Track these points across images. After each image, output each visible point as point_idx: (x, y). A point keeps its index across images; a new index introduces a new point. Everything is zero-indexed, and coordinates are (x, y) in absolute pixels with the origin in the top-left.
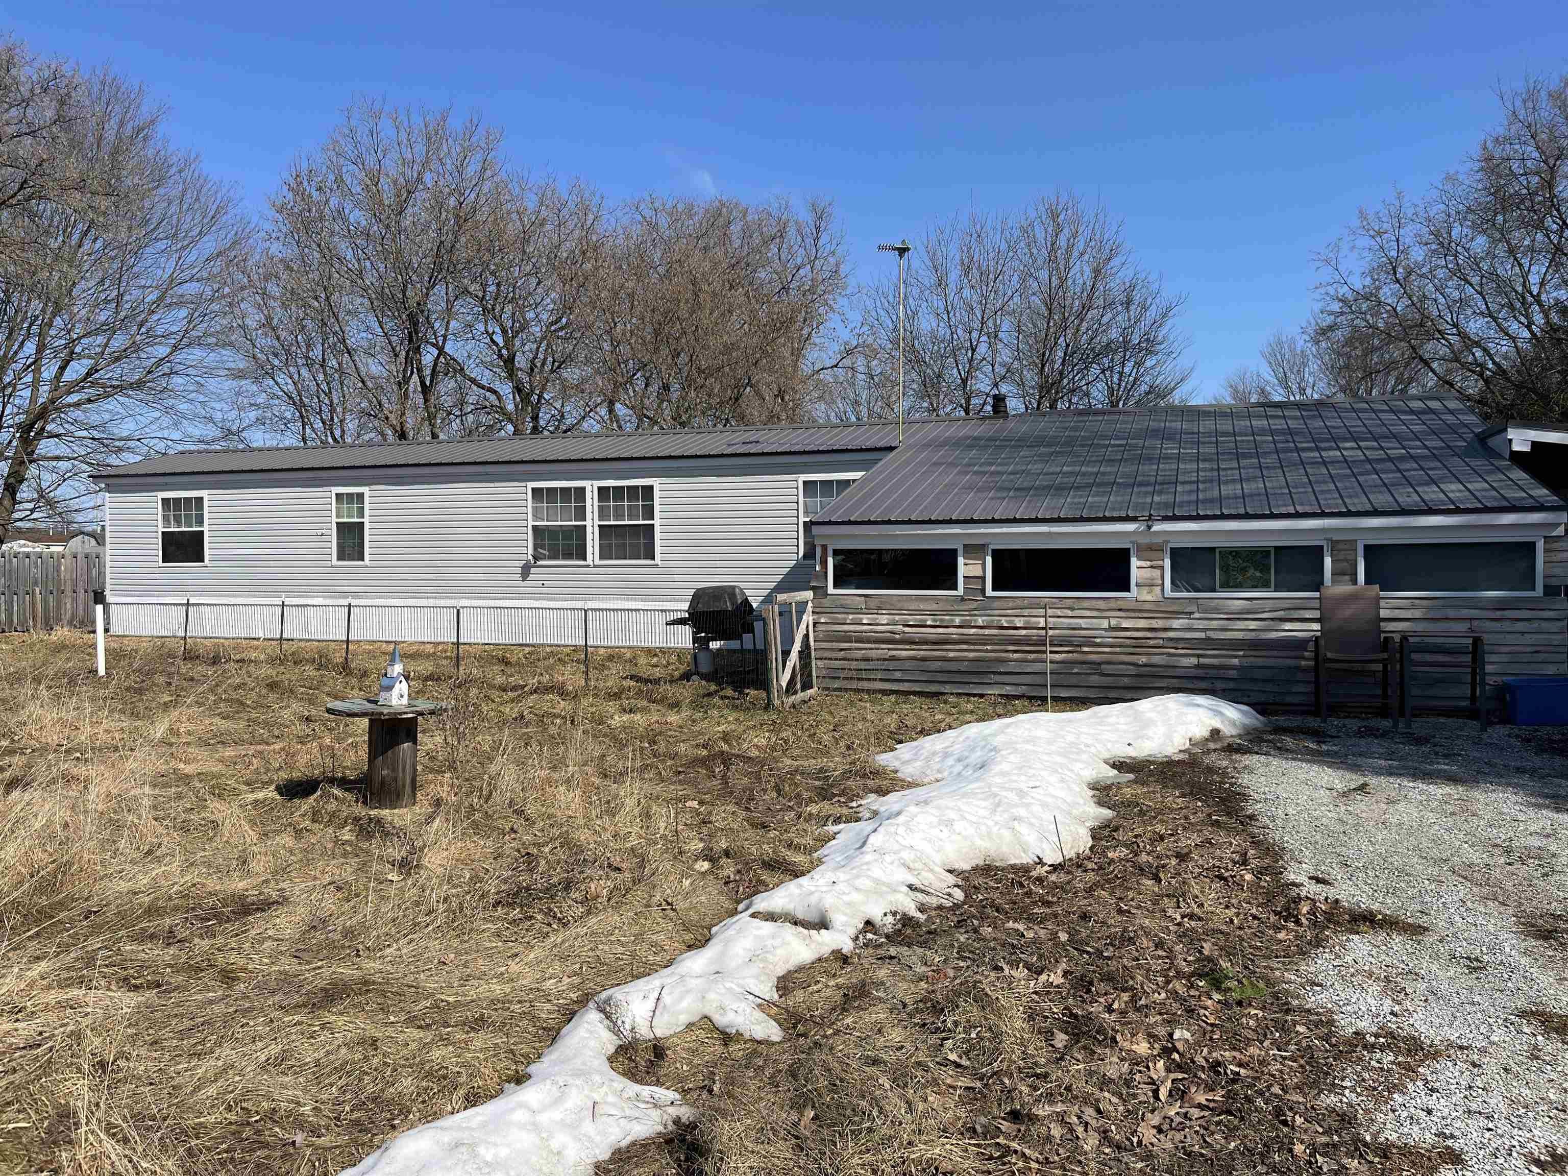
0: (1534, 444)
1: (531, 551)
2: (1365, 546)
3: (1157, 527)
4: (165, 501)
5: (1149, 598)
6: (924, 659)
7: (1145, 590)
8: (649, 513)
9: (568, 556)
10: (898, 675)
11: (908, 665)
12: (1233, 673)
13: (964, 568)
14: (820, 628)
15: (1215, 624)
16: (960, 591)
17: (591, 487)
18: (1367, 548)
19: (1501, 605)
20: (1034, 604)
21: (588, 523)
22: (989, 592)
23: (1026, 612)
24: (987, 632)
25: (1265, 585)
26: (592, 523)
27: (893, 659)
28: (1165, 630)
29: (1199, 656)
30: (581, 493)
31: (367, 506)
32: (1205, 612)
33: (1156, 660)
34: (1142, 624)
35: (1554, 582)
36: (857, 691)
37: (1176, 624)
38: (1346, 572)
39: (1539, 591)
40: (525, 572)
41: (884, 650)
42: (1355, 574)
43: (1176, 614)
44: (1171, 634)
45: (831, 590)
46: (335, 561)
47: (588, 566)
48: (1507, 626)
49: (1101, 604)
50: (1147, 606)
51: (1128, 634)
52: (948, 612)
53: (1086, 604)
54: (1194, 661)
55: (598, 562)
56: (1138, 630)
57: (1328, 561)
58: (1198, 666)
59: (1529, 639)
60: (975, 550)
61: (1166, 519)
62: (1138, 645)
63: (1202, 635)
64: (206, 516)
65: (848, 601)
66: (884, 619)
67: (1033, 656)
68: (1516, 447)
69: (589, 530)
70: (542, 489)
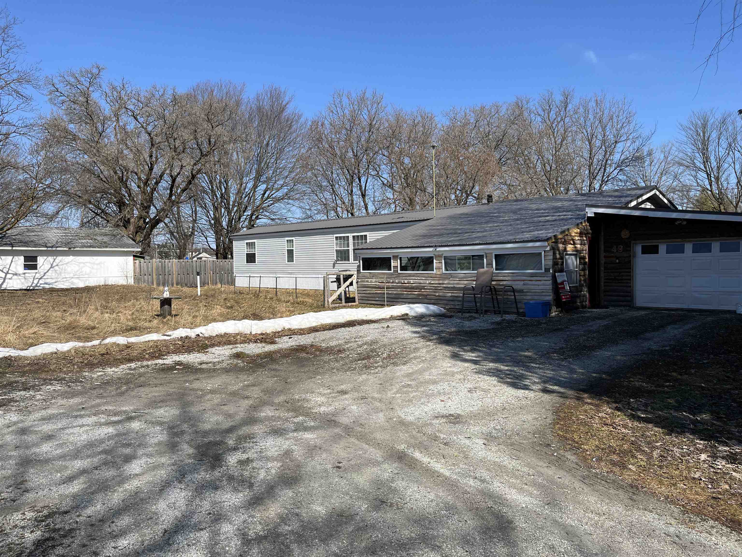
0: (595, 213)
1: (335, 259)
2: (495, 255)
3: (438, 249)
4: (247, 243)
5: (438, 273)
6: (383, 294)
7: (438, 270)
9: (345, 260)
10: (377, 299)
11: (379, 295)
13: (393, 263)
14: (359, 283)
15: (456, 282)
16: (392, 271)
17: (351, 235)
18: (496, 256)
19: (532, 275)
20: (410, 275)
21: (350, 248)
22: (399, 272)
23: (408, 278)
24: (398, 285)
25: (469, 269)
27: (376, 293)
28: (443, 284)
29: (452, 293)
30: (348, 237)
31: (294, 244)
32: (453, 278)
33: (441, 294)
34: (437, 282)
35: (547, 267)
36: (367, 304)
37: (446, 282)
38: (490, 264)
39: (543, 271)
40: (333, 266)
41: (374, 291)
42: (492, 265)
43: (445, 279)
44: (444, 286)
45: (362, 271)
47: (350, 264)
48: (533, 282)
49: (426, 275)
50: (438, 276)
51: (434, 285)
52: (389, 278)
53: (423, 275)
54: (450, 294)
55: (353, 262)
56: (436, 284)
57: (485, 260)
58: (451, 296)
59: (541, 287)
60: (395, 257)
61: (440, 246)
62: (436, 289)
63: (452, 286)
64: (256, 248)
65: (365, 275)
66: (374, 280)
67: (409, 293)
68: (589, 215)
69: (350, 251)
70: (338, 237)
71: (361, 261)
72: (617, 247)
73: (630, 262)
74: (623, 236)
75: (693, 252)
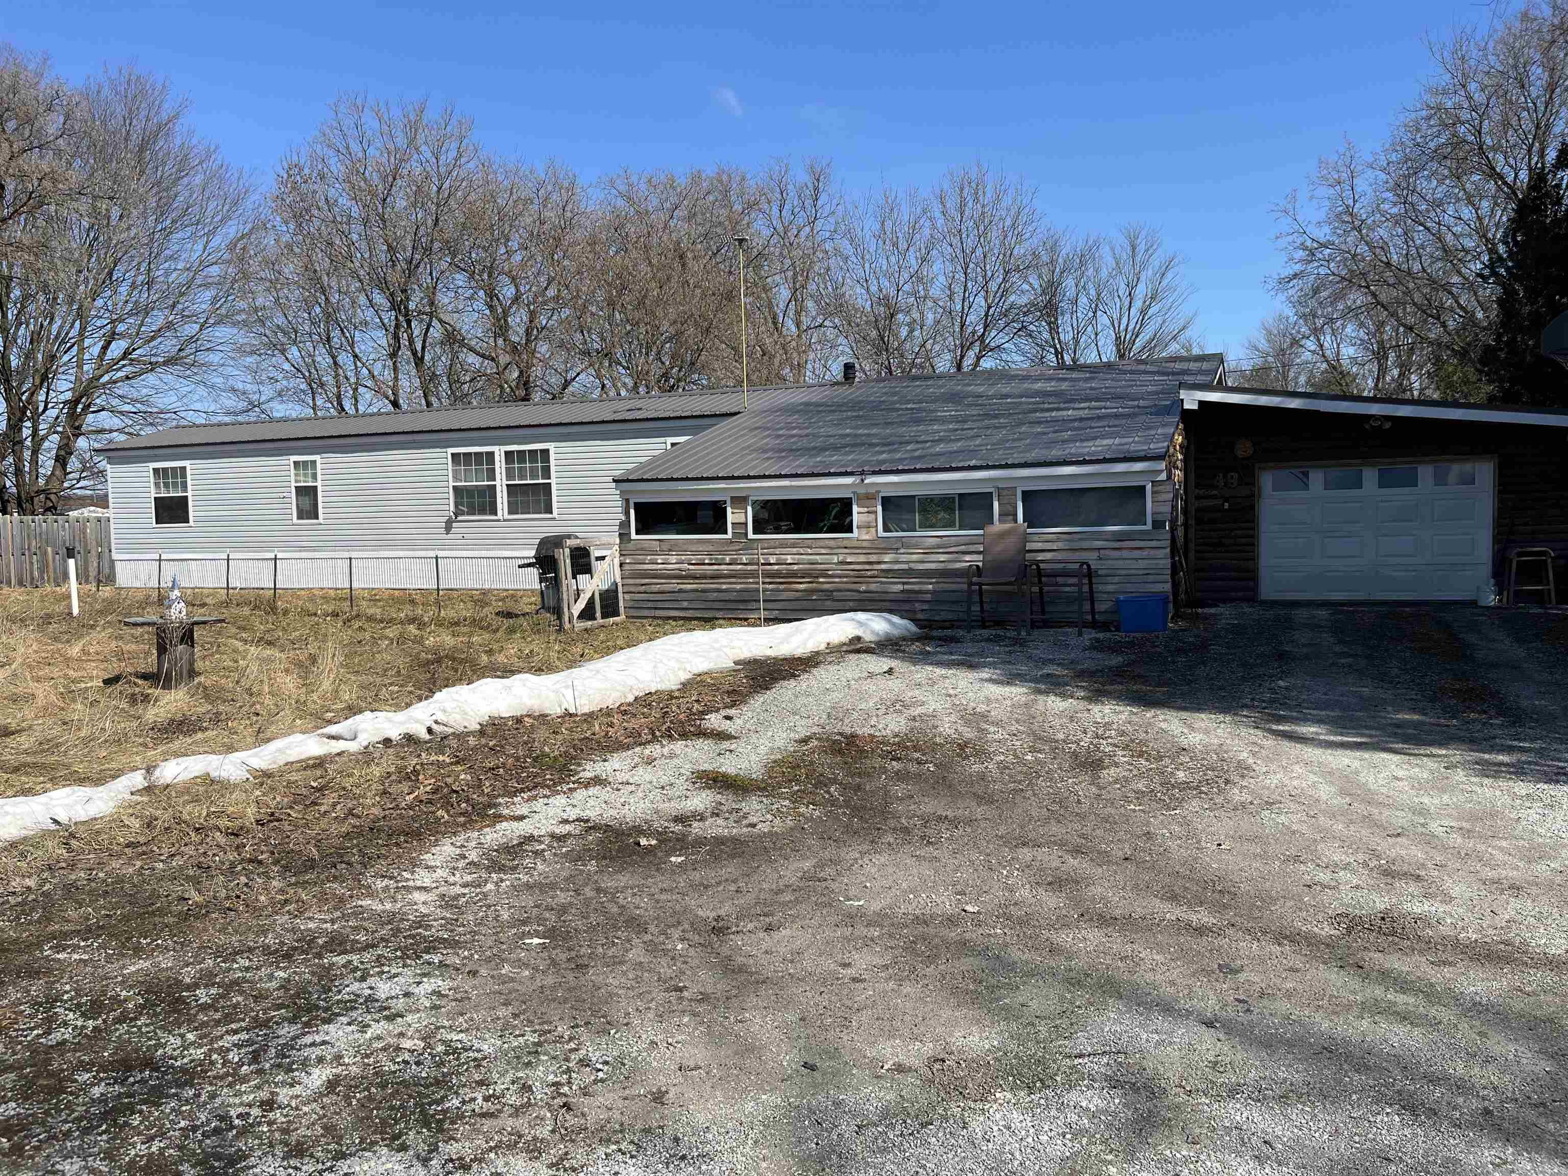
0: (1201, 403)
1: (452, 508)
2: (1023, 492)
3: (869, 480)
4: (156, 471)
5: (867, 537)
6: (704, 591)
7: (864, 531)
8: (547, 473)
9: (482, 511)
10: (685, 604)
11: (692, 596)
12: (928, 597)
13: (732, 517)
14: (627, 567)
15: (914, 557)
16: (729, 535)
17: (499, 452)
18: (1025, 494)
19: (1119, 537)
20: (783, 544)
21: (497, 483)
22: (751, 536)
23: (778, 551)
24: (749, 568)
25: (950, 525)
26: (501, 483)
27: (681, 591)
28: (879, 563)
29: (904, 583)
30: (491, 455)
31: (319, 472)
32: (908, 548)
33: (873, 587)
34: (862, 558)
35: (1160, 517)
36: (655, 618)
37: (887, 558)
38: (1009, 514)
39: (1149, 527)
40: (448, 528)
41: (674, 585)
42: (1015, 515)
43: (885, 550)
44: (883, 567)
45: (634, 536)
46: (295, 520)
47: (499, 520)
48: (1125, 554)
49: (832, 543)
50: (865, 544)
51: (852, 567)
52: (720, 552)
53: (821, 543)
54: (900, 587)
55: (507, 516)
56: (859, 563)
57: (996, 505)
58: (902, 591)
59: (1142, 564)
60: (740, 501)
61: (874, 473)
62: (860, 576)
63: (905, 566)
64: (189, 482)
65: (646, 545)
66: (673, 559)
67: (782, 587)
68: (1186, 406)
69: (498, 489)
70: (459, 454)
71: (632, 512)
72: (1224, 477)
73: (1252, 507)
74: (1240, 453)
75: (1381, 486)
